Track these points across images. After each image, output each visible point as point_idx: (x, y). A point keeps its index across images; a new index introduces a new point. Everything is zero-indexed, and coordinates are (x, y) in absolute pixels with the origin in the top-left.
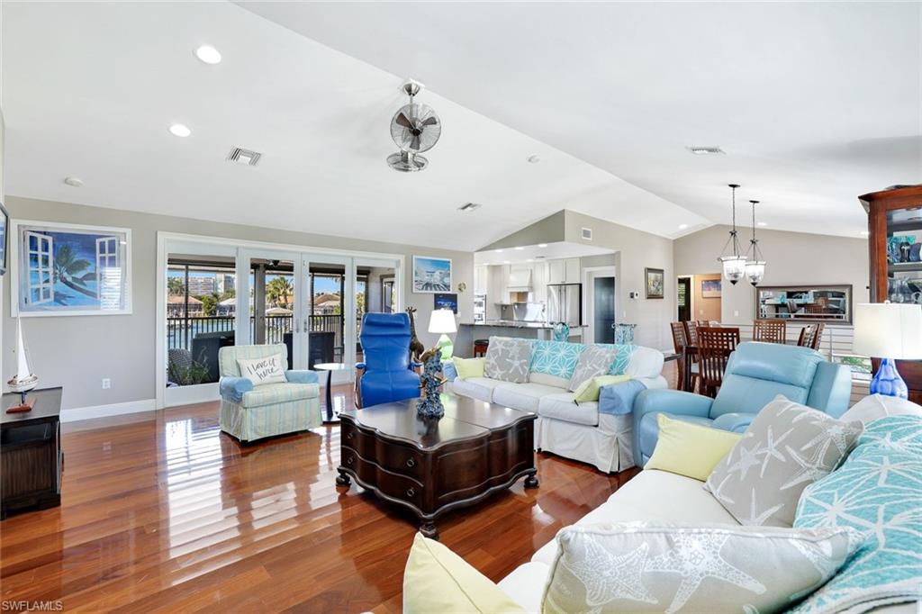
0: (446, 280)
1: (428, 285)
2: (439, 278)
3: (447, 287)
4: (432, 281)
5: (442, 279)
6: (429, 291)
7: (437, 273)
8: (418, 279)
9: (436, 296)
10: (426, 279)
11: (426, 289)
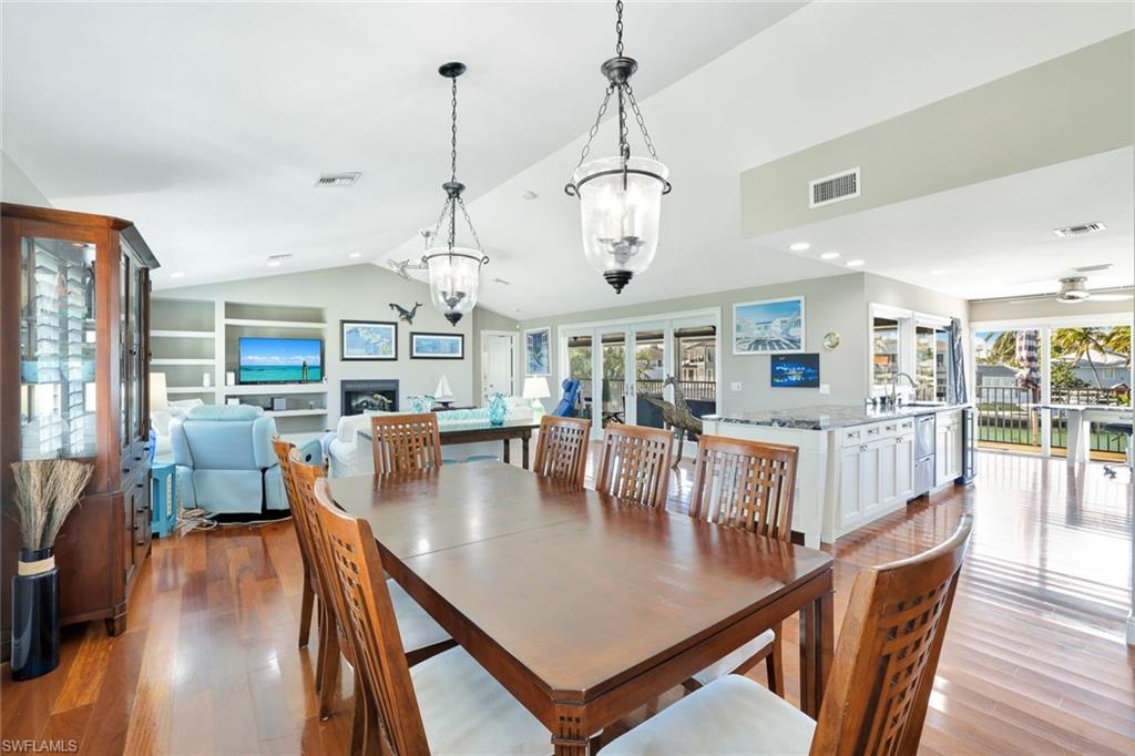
0: (793, 332)
1: (758, 343)
2: (779, 330)
3: (795, 342)
4: (767, 336)
5: (786, 331)
6: (760, 352)
7: (777, 322)
8: (740, 335)
9: (775, 359)
10: (757, 334)
11: (756, 349)
